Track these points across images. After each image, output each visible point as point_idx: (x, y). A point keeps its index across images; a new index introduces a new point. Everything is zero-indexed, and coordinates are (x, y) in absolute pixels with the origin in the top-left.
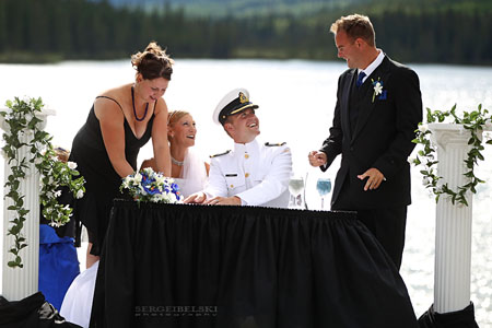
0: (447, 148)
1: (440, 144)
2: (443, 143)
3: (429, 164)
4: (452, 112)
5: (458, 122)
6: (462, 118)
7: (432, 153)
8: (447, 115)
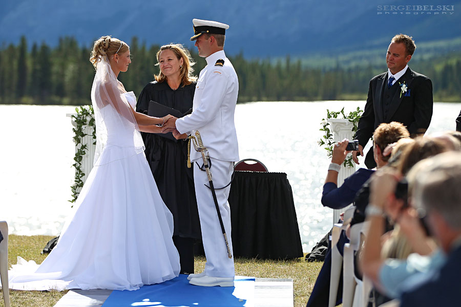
0: (339, 133)
1: (335, 131)
2: (337, 130)
3: (330, 144)
4: (342, 111)
5: (345, 118)
6: (348, 115)
7: (331, 137)
8: (339, 113)
